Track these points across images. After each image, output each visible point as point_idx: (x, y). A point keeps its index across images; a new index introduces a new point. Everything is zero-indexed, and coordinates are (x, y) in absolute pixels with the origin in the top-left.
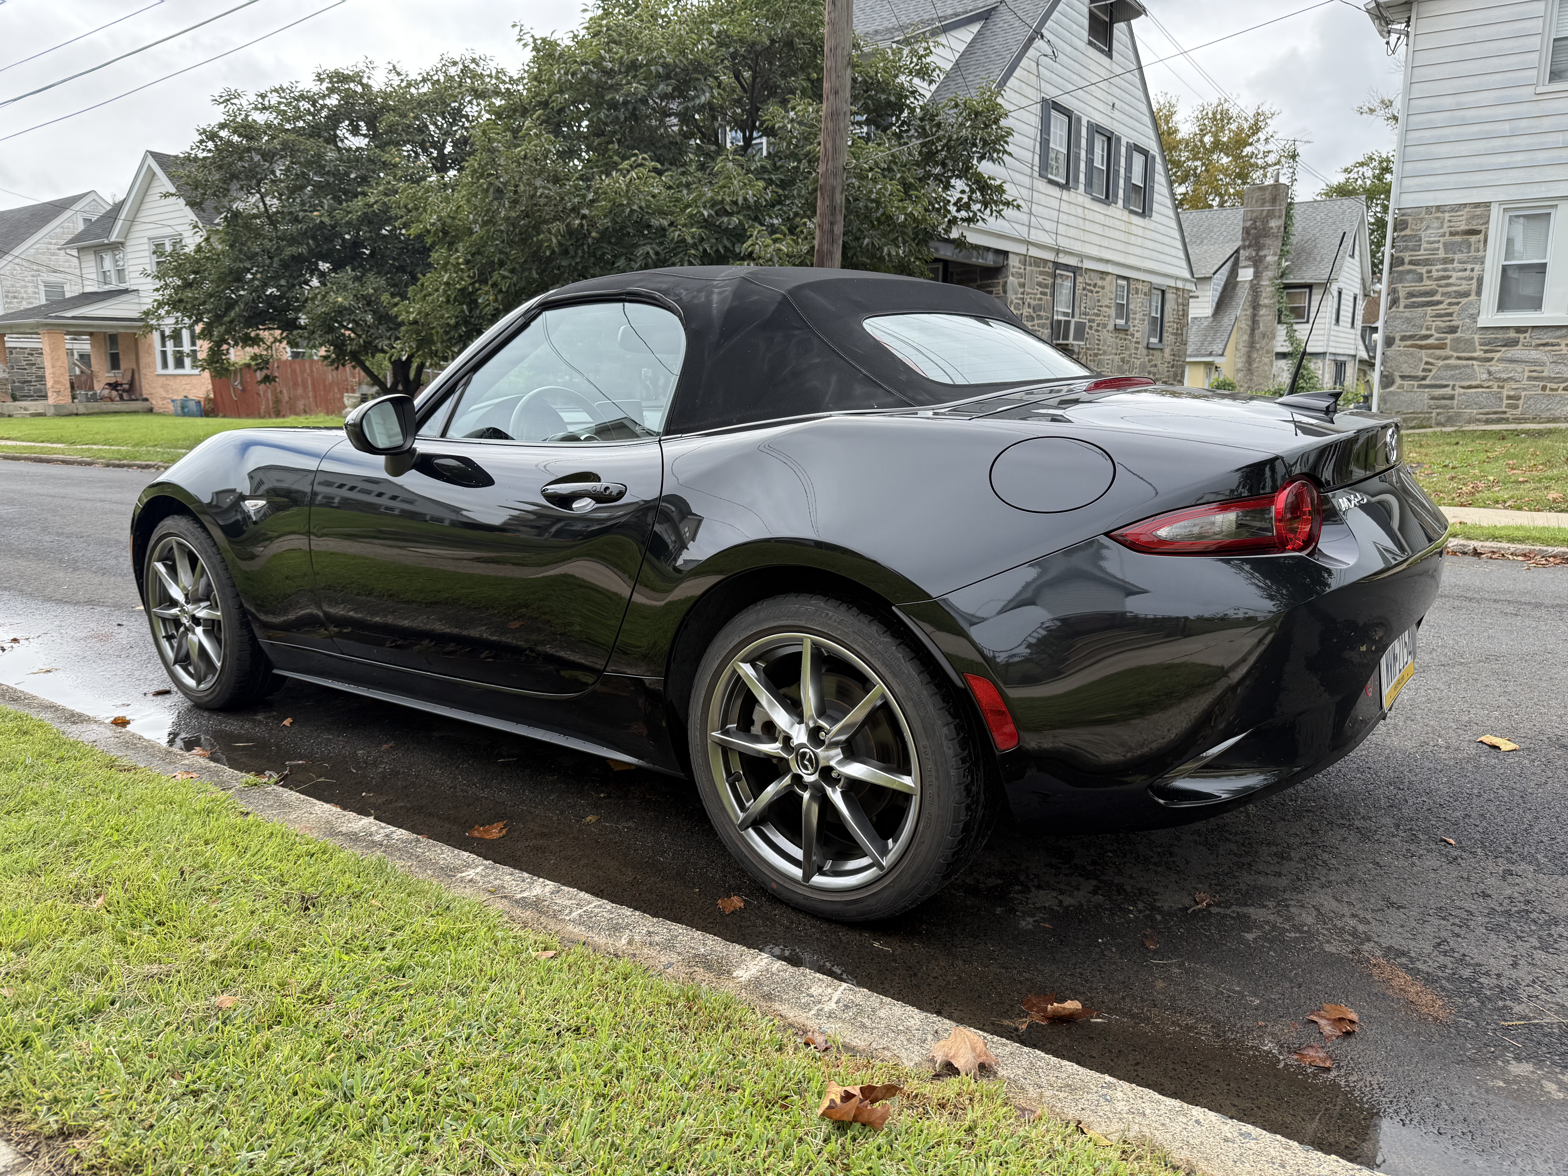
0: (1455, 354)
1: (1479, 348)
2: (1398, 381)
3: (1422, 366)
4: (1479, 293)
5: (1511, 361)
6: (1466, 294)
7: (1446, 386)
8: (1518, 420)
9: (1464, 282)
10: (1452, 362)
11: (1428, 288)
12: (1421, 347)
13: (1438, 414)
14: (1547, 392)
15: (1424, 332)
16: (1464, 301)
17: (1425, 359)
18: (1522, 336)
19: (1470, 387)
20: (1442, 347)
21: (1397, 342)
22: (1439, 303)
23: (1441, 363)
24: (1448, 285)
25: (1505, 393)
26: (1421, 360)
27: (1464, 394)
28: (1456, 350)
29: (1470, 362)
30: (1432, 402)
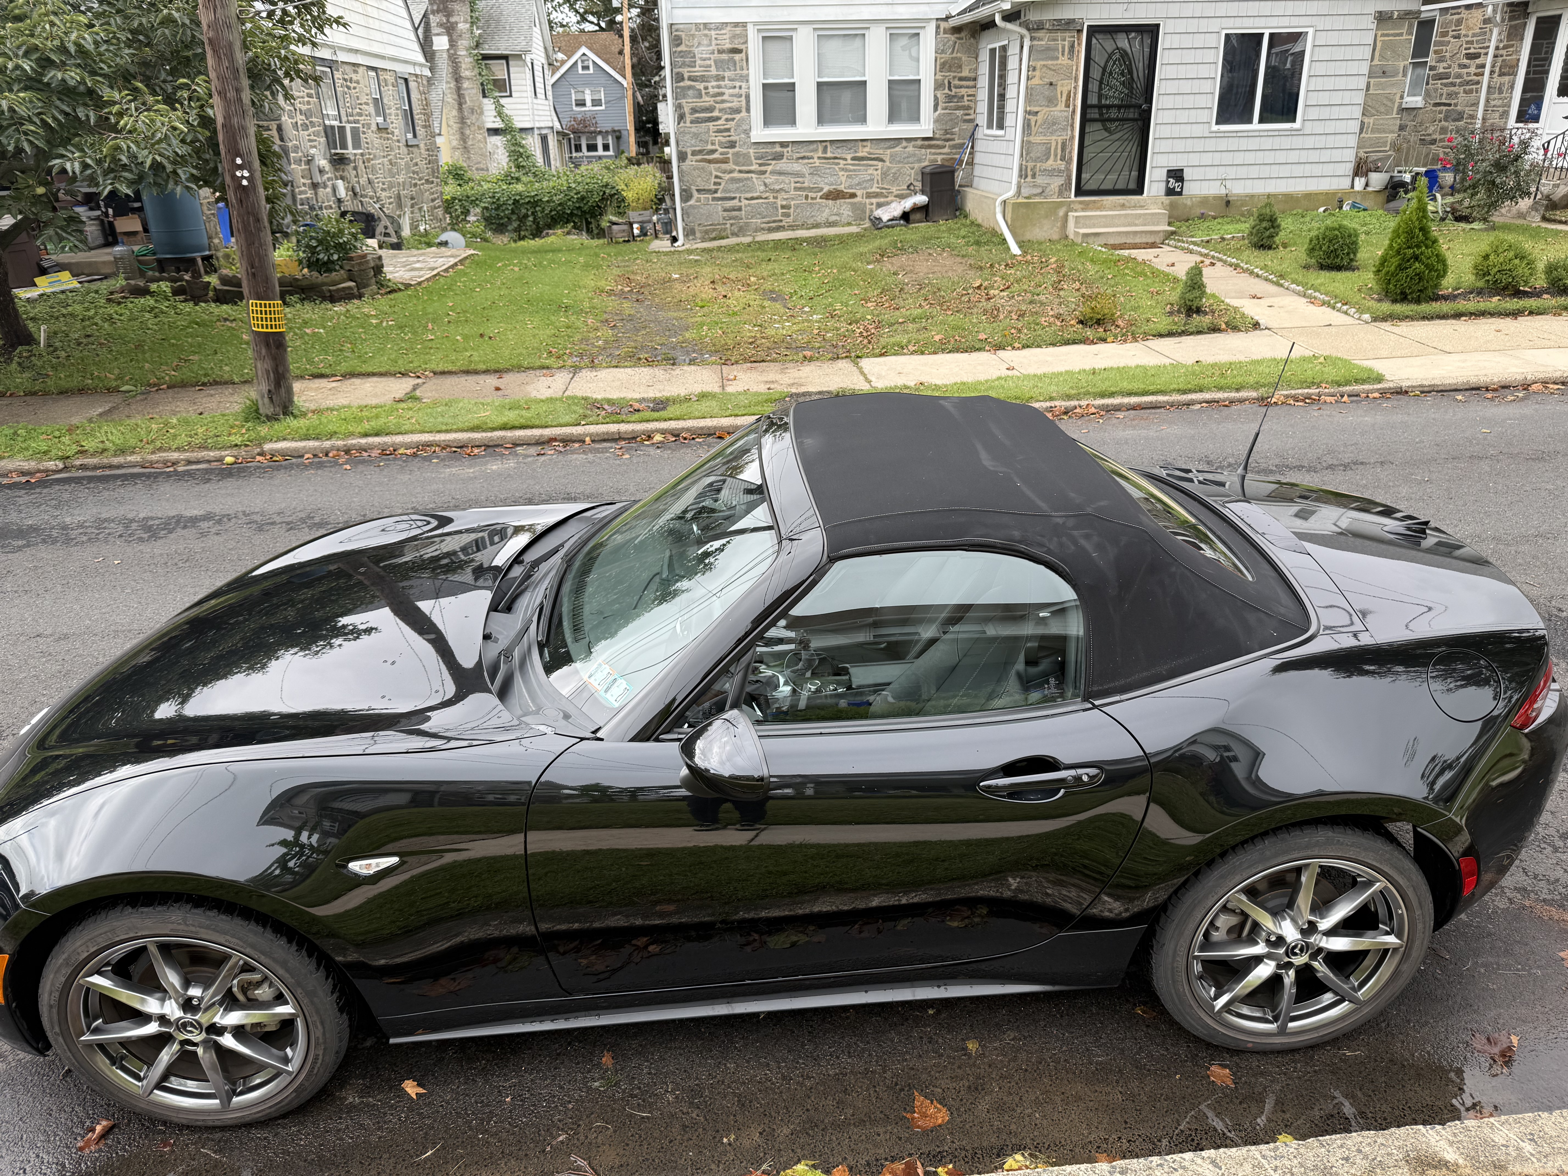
0: (737, 168)
1: (754, 161)
2: (696, 195)
3: (713, 180)
4: (748, 110)
5: (780, 173)
6: (738, 111)
7: (734, 198)
8: (792, 228)
9: (735, 99)
10: (736, 175)
11: (707, 104)
12: (710, 161)
13: (732, 225)
14: (810, 201)
15: (710, 147)
16: (737, 117)
17: (714, 173)
18: (785, 150)
19: (752, 198)
20: (725, 161)
21: (689, 156)
22: (718, 119)
23: (727, 176)
24: (723, 102)
25: (780, 203)
26: (711, 174)
27: (749, 205)
28: (737, 164)
29: (750, 175)
30: (725, 214)
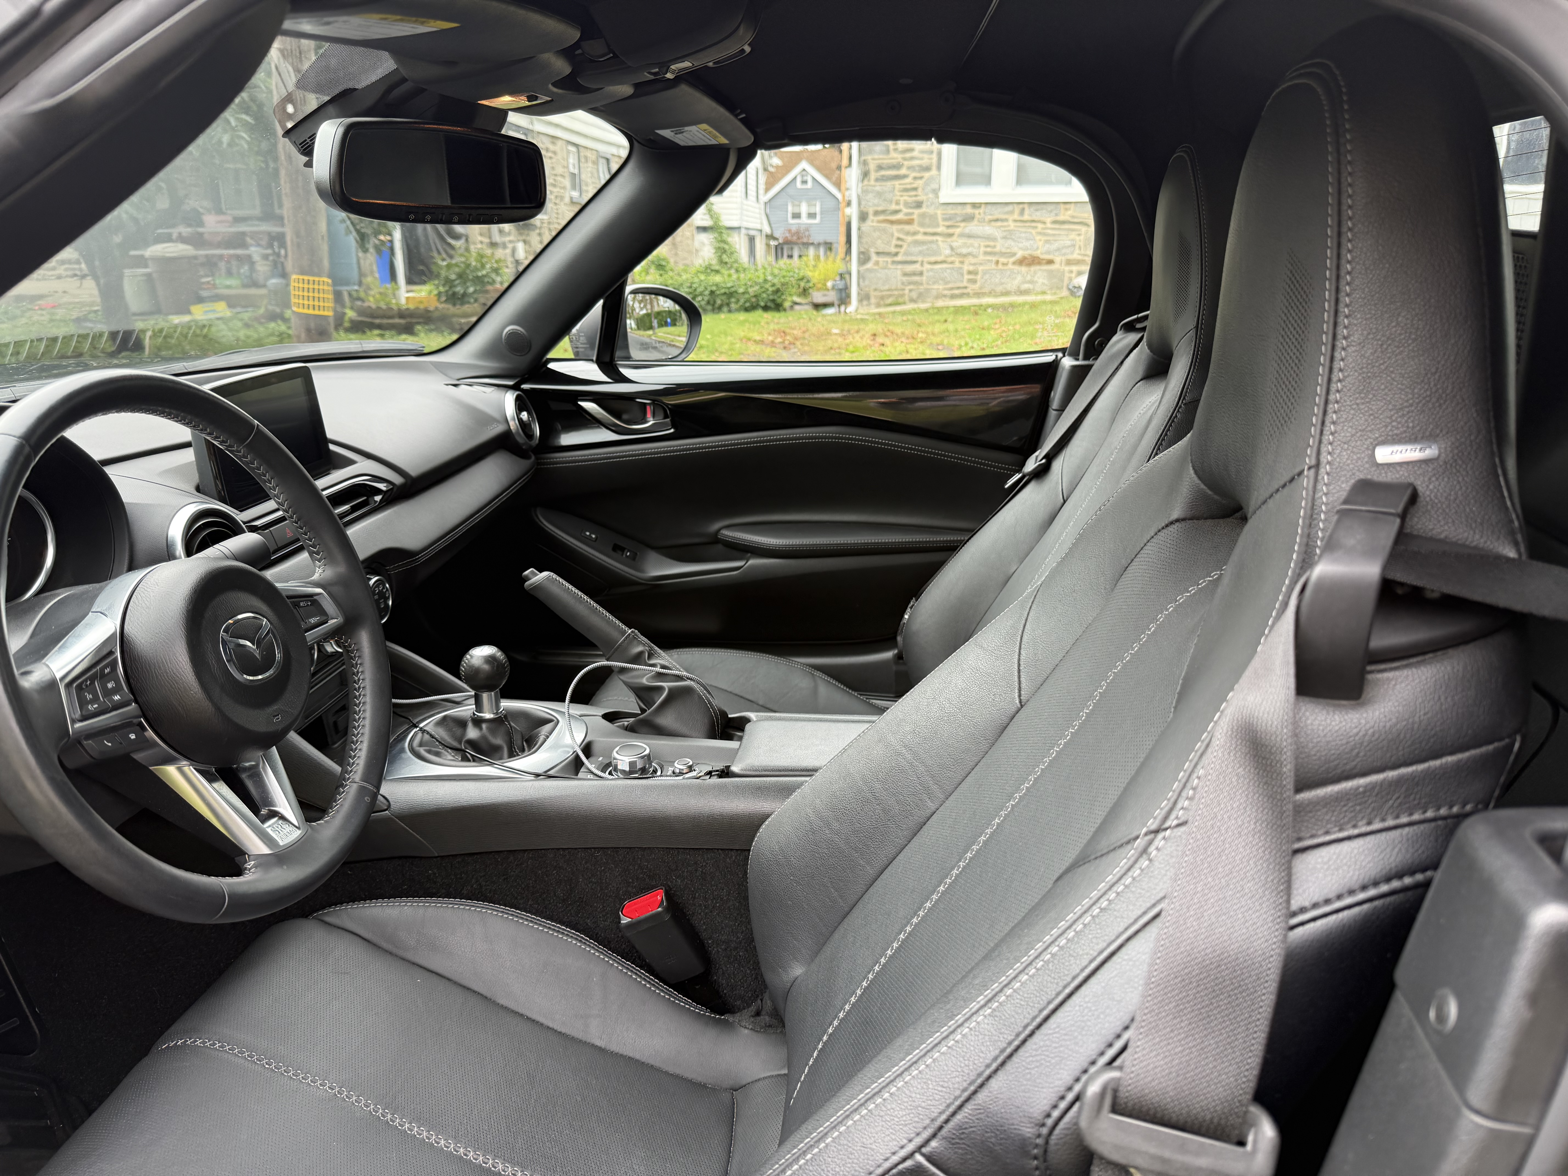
0: (922, 230)
1: (941, 223)
2: (874, 258)
3: (894, 242)
4: (939, 168)
5: (969, 236)
6: (928, 169)
7: (915, 262)
8: (978, 295)
9: (926, 156)
10: (920, 237)
11: (894, 162)
12: (892, 222)
13: (911, 291)
14: (1000, 266)
15: (894, 207)
16: (927, 175)
17: (896, 235)
18: (977, 212)
19: (936, 263)
20: (910, 222)
21: (871, 217)
22: (905, 176)
23: (909, 239)
24: (912, 158)
25: (966, 268)
26: (892, 235)
27: (932, 270)
28: (922, 225)
29: (935, 238)
30: (905, 279)
